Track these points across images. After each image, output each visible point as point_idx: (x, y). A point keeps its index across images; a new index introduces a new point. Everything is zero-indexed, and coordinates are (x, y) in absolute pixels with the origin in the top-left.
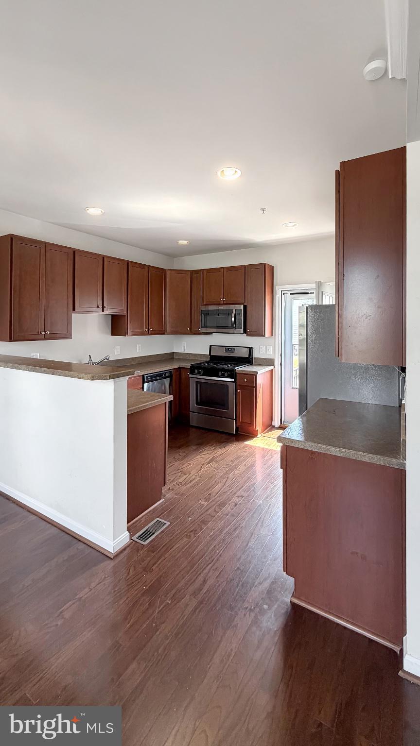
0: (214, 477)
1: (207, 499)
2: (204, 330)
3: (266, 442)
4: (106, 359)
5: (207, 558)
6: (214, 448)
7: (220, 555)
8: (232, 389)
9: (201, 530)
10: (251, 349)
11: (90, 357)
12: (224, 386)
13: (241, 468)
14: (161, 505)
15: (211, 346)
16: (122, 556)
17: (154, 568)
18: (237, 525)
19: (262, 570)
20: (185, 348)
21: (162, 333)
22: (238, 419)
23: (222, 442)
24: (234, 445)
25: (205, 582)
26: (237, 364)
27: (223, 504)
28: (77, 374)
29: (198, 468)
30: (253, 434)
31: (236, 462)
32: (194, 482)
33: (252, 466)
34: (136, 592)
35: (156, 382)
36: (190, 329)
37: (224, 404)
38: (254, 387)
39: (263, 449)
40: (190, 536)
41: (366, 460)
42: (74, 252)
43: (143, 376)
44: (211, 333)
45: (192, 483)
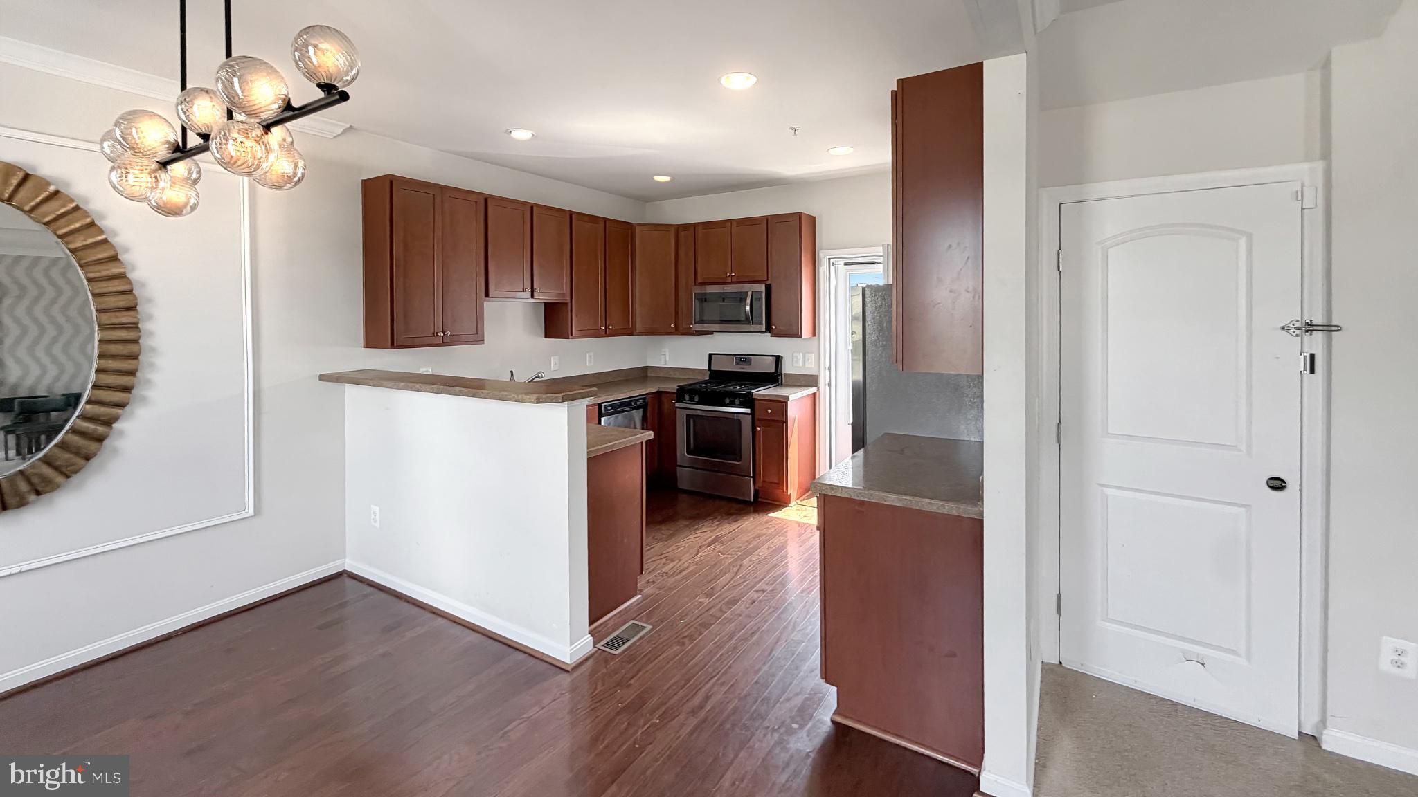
0: (718, 564)
1: (709, 595)
2: (699, 327)
3: (804, 514)
4: (539, 377)
5: (710, 670)
6: (717, 523)
7: (730, 667)
8: (747, 424)
9: (699, 636)
10: (778, 359)
11: (512, 375)
12: (735, 421)
13: (763, 552)
14: (638, 602)
15: (710, 355)
16: (583, 668)
17: (632, 681)
18: (755, 628)
19: (790, 684)
20: (667, 359)
21: (629, 332)
22: (757, 477)
23: (731, 514)
24: (751, 519)
25: (707, 698)
26: (755, 385)
27: (734, 602)
28: (513, 395)
29: (694, 551)
30: (782, 502)
31: (755, 543)
32: (689, 571)
33: (783, 547)
34: (608, 710)
35: (620, 416)
36: (675, 325)
37: (733, 450)
38: (783, 422)
39: (799, 524)
40: (683, 644)
41: (934, 509)
42: (486, 200)
43: (600, 405)
44: (711, 333)
45: (684, 573)
